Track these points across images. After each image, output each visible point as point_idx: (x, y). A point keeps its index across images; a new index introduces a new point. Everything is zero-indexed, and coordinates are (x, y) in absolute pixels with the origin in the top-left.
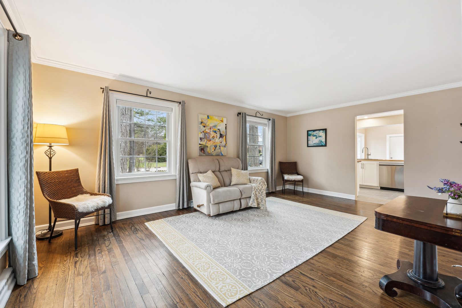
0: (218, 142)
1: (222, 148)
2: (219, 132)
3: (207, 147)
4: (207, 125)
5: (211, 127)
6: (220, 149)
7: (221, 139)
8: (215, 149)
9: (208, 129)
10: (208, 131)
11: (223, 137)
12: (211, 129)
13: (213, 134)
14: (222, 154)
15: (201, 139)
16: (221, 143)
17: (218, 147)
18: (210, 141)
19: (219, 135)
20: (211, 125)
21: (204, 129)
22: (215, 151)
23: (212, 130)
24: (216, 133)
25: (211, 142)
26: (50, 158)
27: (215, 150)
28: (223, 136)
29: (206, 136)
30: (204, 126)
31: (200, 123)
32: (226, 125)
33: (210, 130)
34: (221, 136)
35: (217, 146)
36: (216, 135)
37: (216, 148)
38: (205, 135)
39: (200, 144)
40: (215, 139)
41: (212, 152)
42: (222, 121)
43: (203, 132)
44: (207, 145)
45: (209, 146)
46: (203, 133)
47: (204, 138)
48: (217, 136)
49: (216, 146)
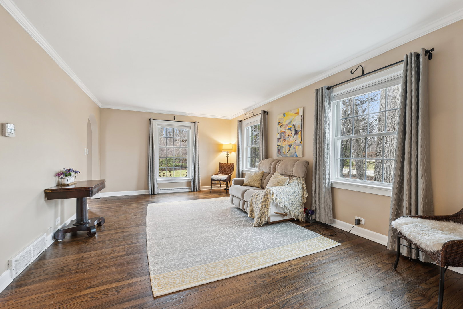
0: (292, 141)
1: (297, 147)
2: (294, 129)
3: (283, 147)
4: (283, 124)
5: (286, 125)
6: (294, 148)
7: (296, 136)
8: (289, 149)
9: (284, 128)
10: (283, 130)
11: (298, 133)
12: (286, 127)
13: (288, 132)
14: (296, 155)
15: (278, 140)
16: (296, 141)
17: (292, 146)
18: (285, 140)
19: (293, 132)
20: (286, 123)
21: (280, 129)
22: (289, 152)
23: (287, 128)
24: (291, 131)
25: (286, 142)
26: (228, 158)
27: (289, 150)
28: (298, 132)
29: (282, 137)
30: (281, 126)
31: (278, 124)
32: (302, 116)
33: (285, 129)
34: (296, 132)
35: (291, 146)
36: (291, 132)
37: (290, 148)
38: (281, 135)
39: (277, 145)
40: (290, 137)
41: (286, 153)
42: (297, 114)
43: (280, 132)
44: (283, 145)
45: (284, 146)
46: (280, 134)
47: (280, 139)
48: (291, 134)
49: (290, 146)
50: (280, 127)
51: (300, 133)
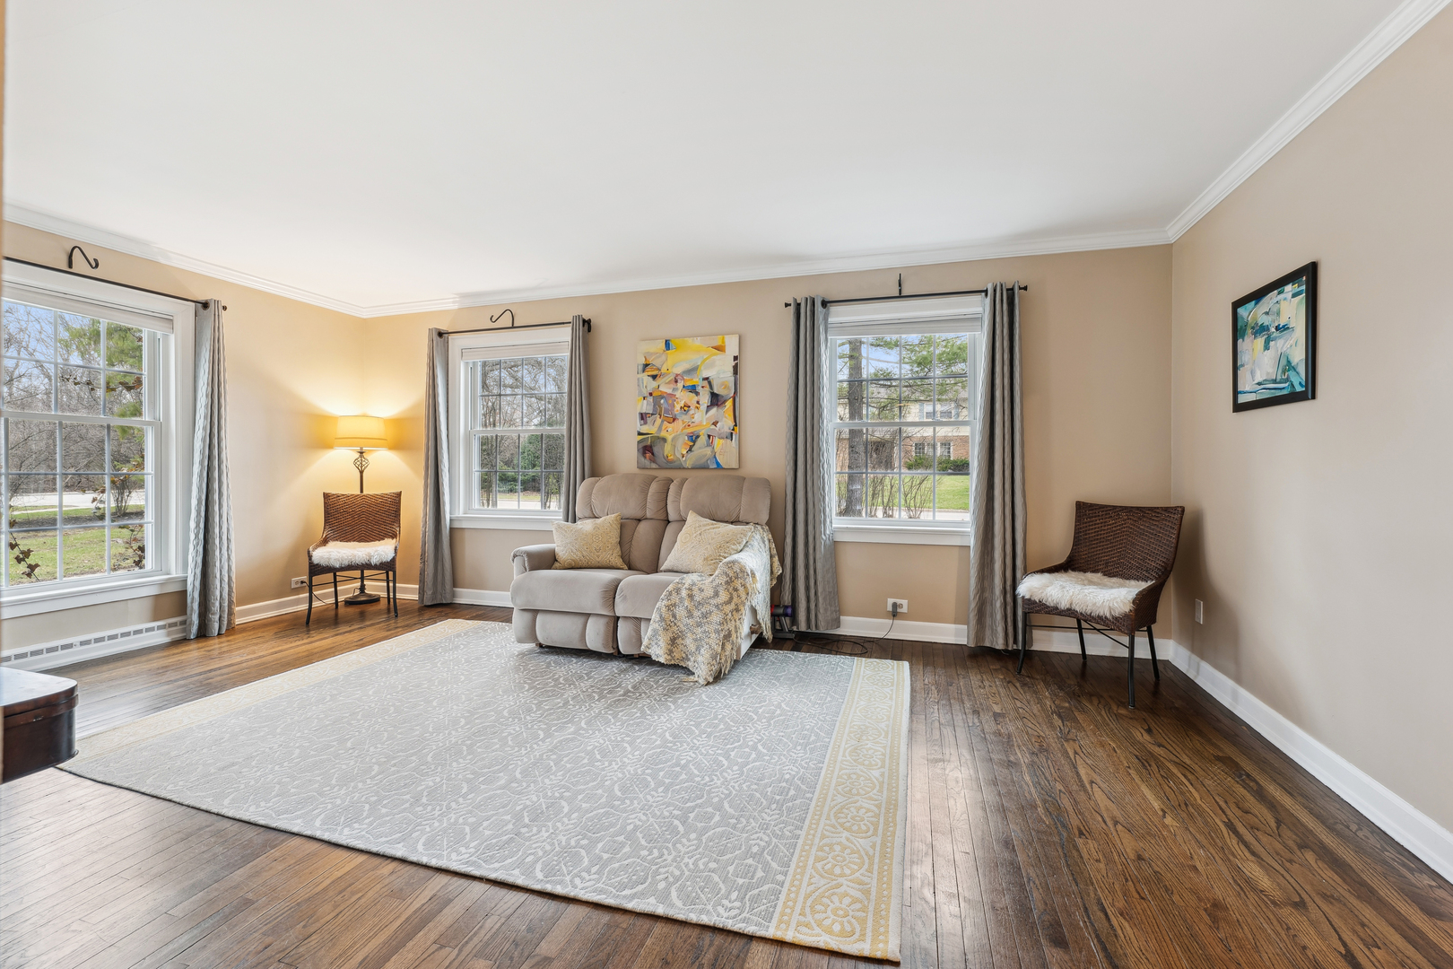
0: (701, 422)
1: (718, 443)
2: (708, 389)
3: (664, 440)
4: (664, 370)
5: (677, 375)
6: (710, 444)
7: (714, 410)
8: (691, 447)
9: (669, 383)
10: (666, 389)
11: (725, 402)
12: (676, 382)
13: (683, 397)
14: (718, 463)
15: (643, 417)
16: (715, 424)
17: (703, 440)
18: (674, 420)
19: (705, 399)
20: (678, 370)
21: (652, 384)
22: (691, 454)
23: (680, 385)
24: (697, 394)
25: (678, 425)
26: (361, 472)
27: (690, 450)
28: (722, 400)
29: (660, 407)
30: (654, 377)
31: (641, 368)
32: (735, 358)
33: (672, 386)
34: (716, 400)
35: (698, 437)
36: (696, 398)
37: (694, 442)
38: (656, 403)
39: (640, 434)
40: (691, 412)
41: (680, 457)
42: (720, 349)
43: (651, 394)
44: (663, 434)
45: (669, 438)
46: (651, 399)
47: (652, 414)
48: (698, 403)
49: (694, 438)
50: (650, 379)
51: (729, 404)
